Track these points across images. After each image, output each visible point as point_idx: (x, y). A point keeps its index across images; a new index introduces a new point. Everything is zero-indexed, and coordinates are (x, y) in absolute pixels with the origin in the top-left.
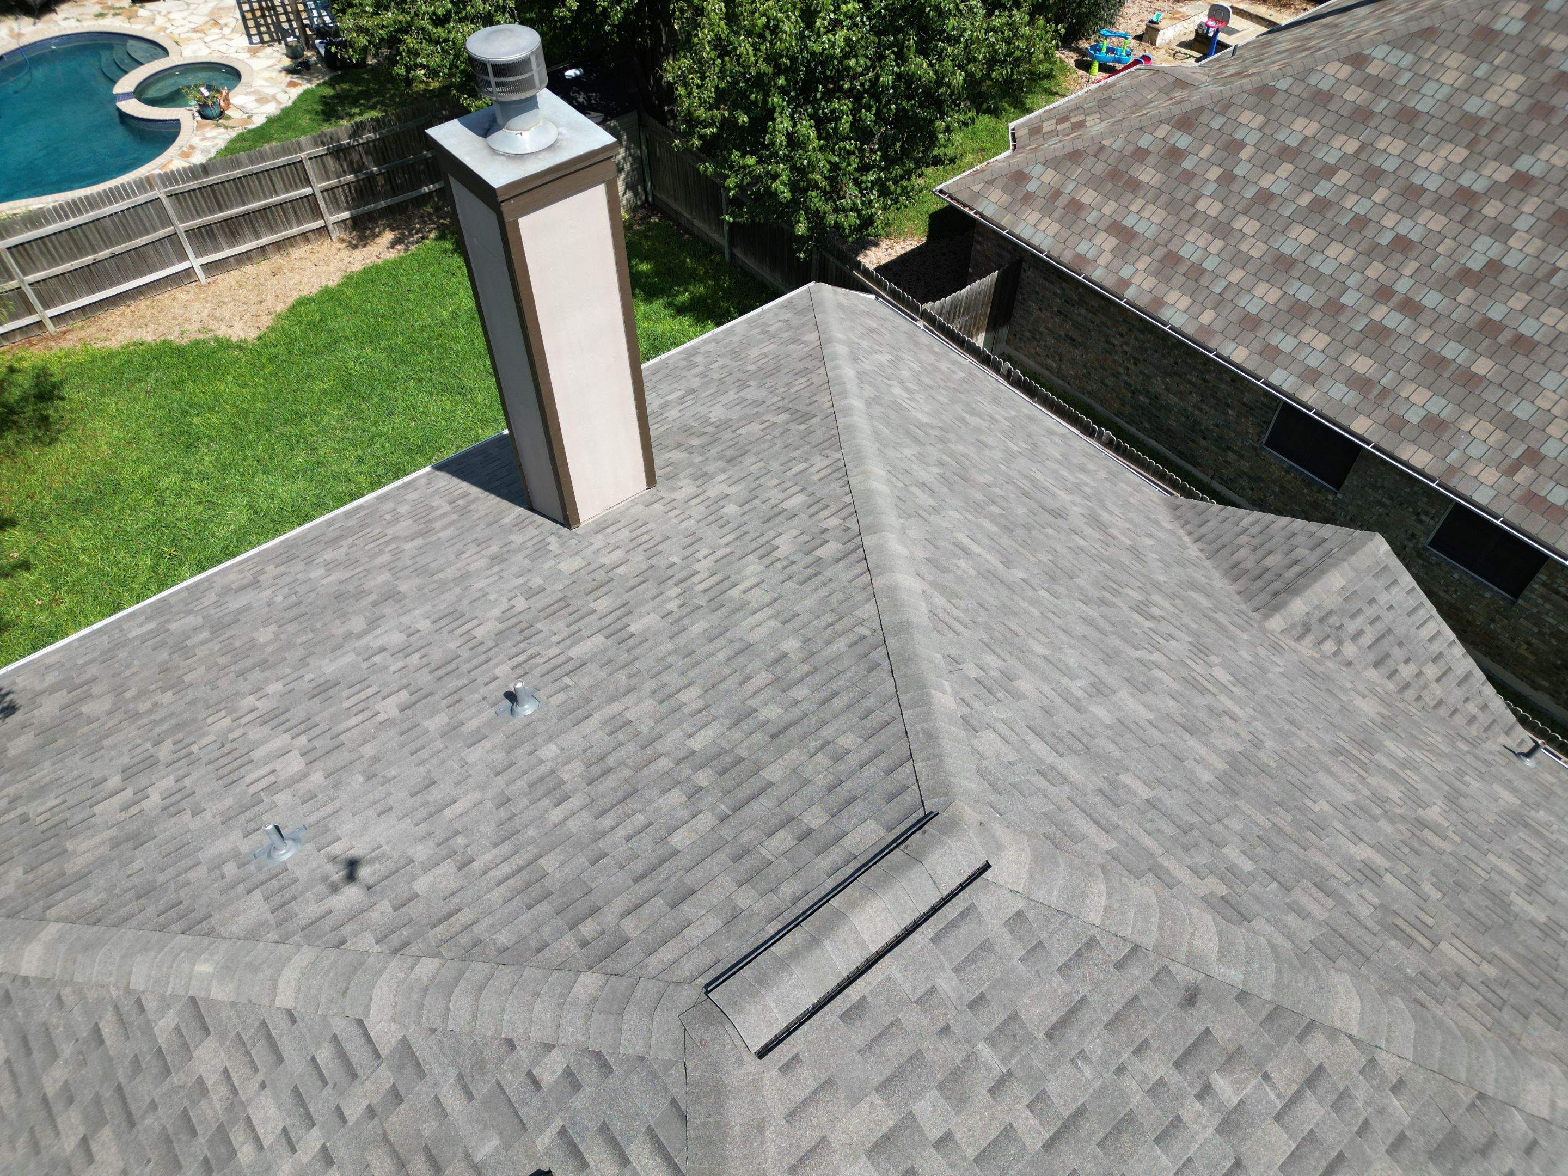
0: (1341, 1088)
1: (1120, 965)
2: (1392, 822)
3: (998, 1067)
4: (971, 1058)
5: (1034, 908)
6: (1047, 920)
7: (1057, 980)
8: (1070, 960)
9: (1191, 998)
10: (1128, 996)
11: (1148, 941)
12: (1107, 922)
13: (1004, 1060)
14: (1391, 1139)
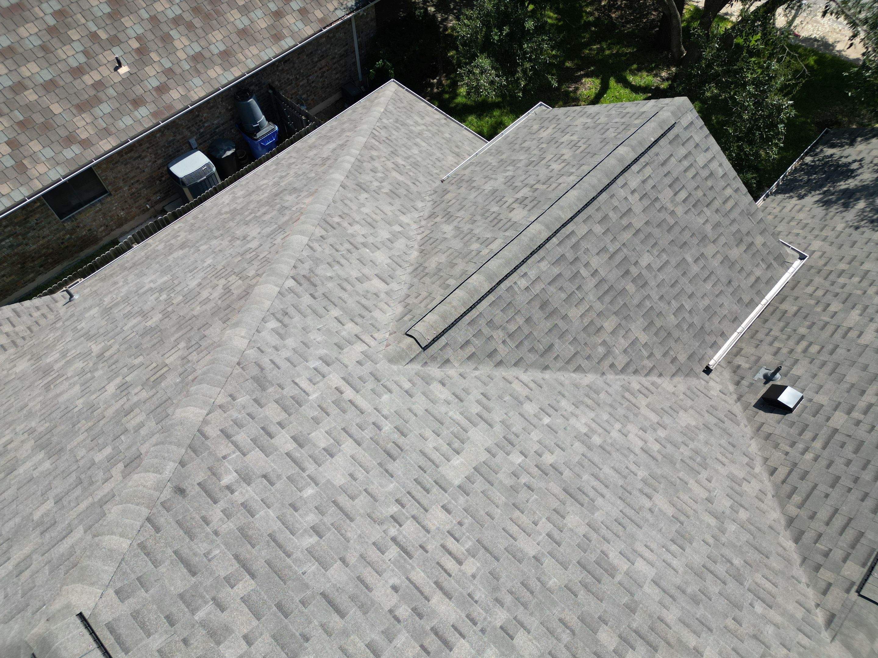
0: (232, 423)
1: (157, 529)
2: (97, 369)
3: (209, 607)
4: (203, 624)
5: (114, 582)
6: (124, 573)
7: (162, 569)
8: (151, 560)
9: (180, 491)
10: (176, 526)
11: (145, 512)
12: (130, 536)
13: (206, 603)
14: (256, 405)
